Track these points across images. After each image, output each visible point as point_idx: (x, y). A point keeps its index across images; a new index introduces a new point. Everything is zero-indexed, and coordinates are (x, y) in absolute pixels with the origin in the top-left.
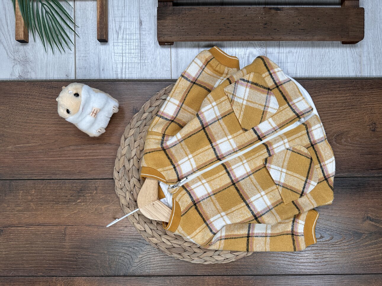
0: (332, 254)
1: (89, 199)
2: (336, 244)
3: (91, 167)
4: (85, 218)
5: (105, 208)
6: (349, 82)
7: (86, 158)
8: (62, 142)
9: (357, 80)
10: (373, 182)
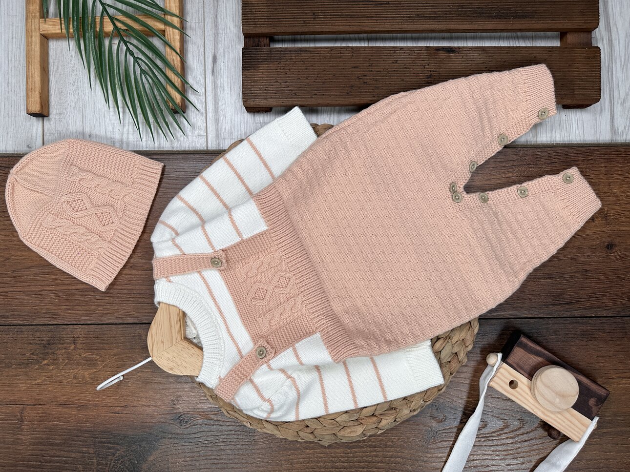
0: (486, 453)
1: (63, 360)
2: (493, 435)
3: (67, 304)
4: (56, 392)
5: (89, 374)
6: (511, 153)
7: (58, 288)
8: (17, 261)
9: (525, 149)
10: (556, 325)
